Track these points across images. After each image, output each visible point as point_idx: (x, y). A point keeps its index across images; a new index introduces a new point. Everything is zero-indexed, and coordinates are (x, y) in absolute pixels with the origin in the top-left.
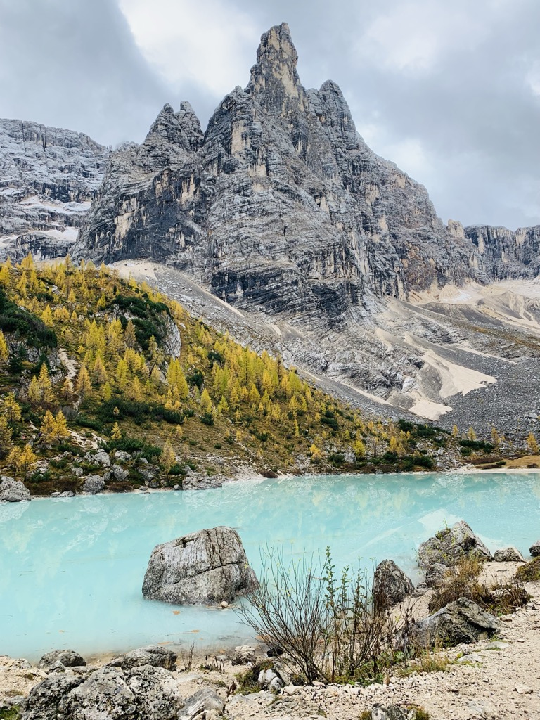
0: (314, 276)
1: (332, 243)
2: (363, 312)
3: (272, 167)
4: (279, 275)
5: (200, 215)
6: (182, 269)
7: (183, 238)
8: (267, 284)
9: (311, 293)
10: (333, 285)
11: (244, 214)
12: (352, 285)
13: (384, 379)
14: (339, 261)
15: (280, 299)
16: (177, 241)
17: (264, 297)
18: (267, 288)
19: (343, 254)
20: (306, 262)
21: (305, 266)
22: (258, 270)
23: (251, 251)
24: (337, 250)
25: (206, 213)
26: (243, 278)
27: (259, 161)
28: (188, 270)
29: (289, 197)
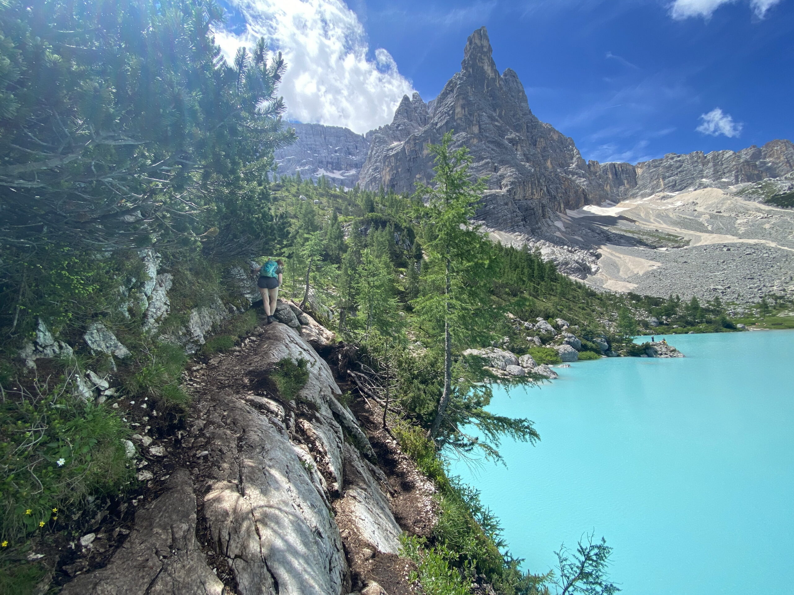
0: (518, 198)
1: (529, 175)
2: (550, 223)
3: (483, 127)
4: (494, 199)
9: (517, 210)
10: (531, 204)
12: (542, 204)
13: (579, 266)
15: (497, 215)
17: (485, 215)
18: (487, 208)
19: (536, 182)
20: (512, 189)
21: (512, 192)
24: (533, 179)
27: (474, 122)
29: (496, 146)
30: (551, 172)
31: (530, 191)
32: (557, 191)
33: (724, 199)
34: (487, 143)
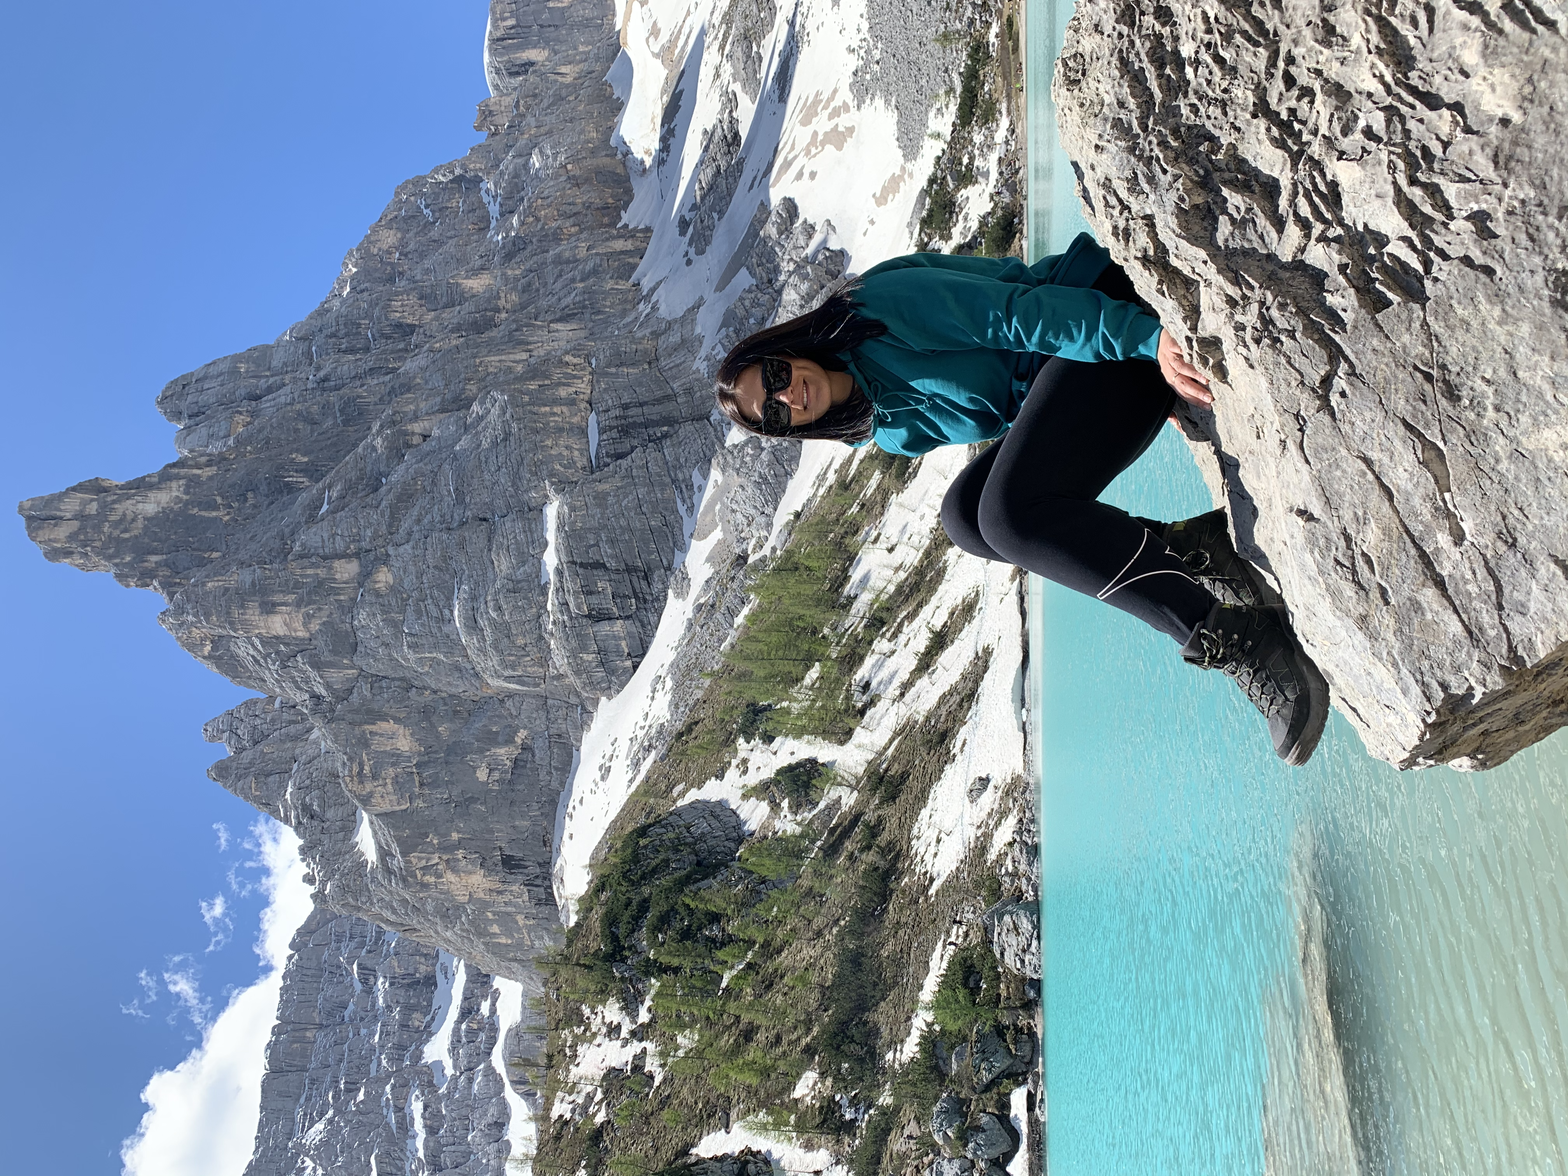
1: (510, 410)
2: (672, 339)
3: (340, 545)
4: (582, 538)
9: (624, 463)
14: (550, 395)
22: (570, 585)
27: (323, 573)
29: (407, 508)
30: (506, 279)
31: (565, 409)
32: (568, 262)
34: (397, 538)
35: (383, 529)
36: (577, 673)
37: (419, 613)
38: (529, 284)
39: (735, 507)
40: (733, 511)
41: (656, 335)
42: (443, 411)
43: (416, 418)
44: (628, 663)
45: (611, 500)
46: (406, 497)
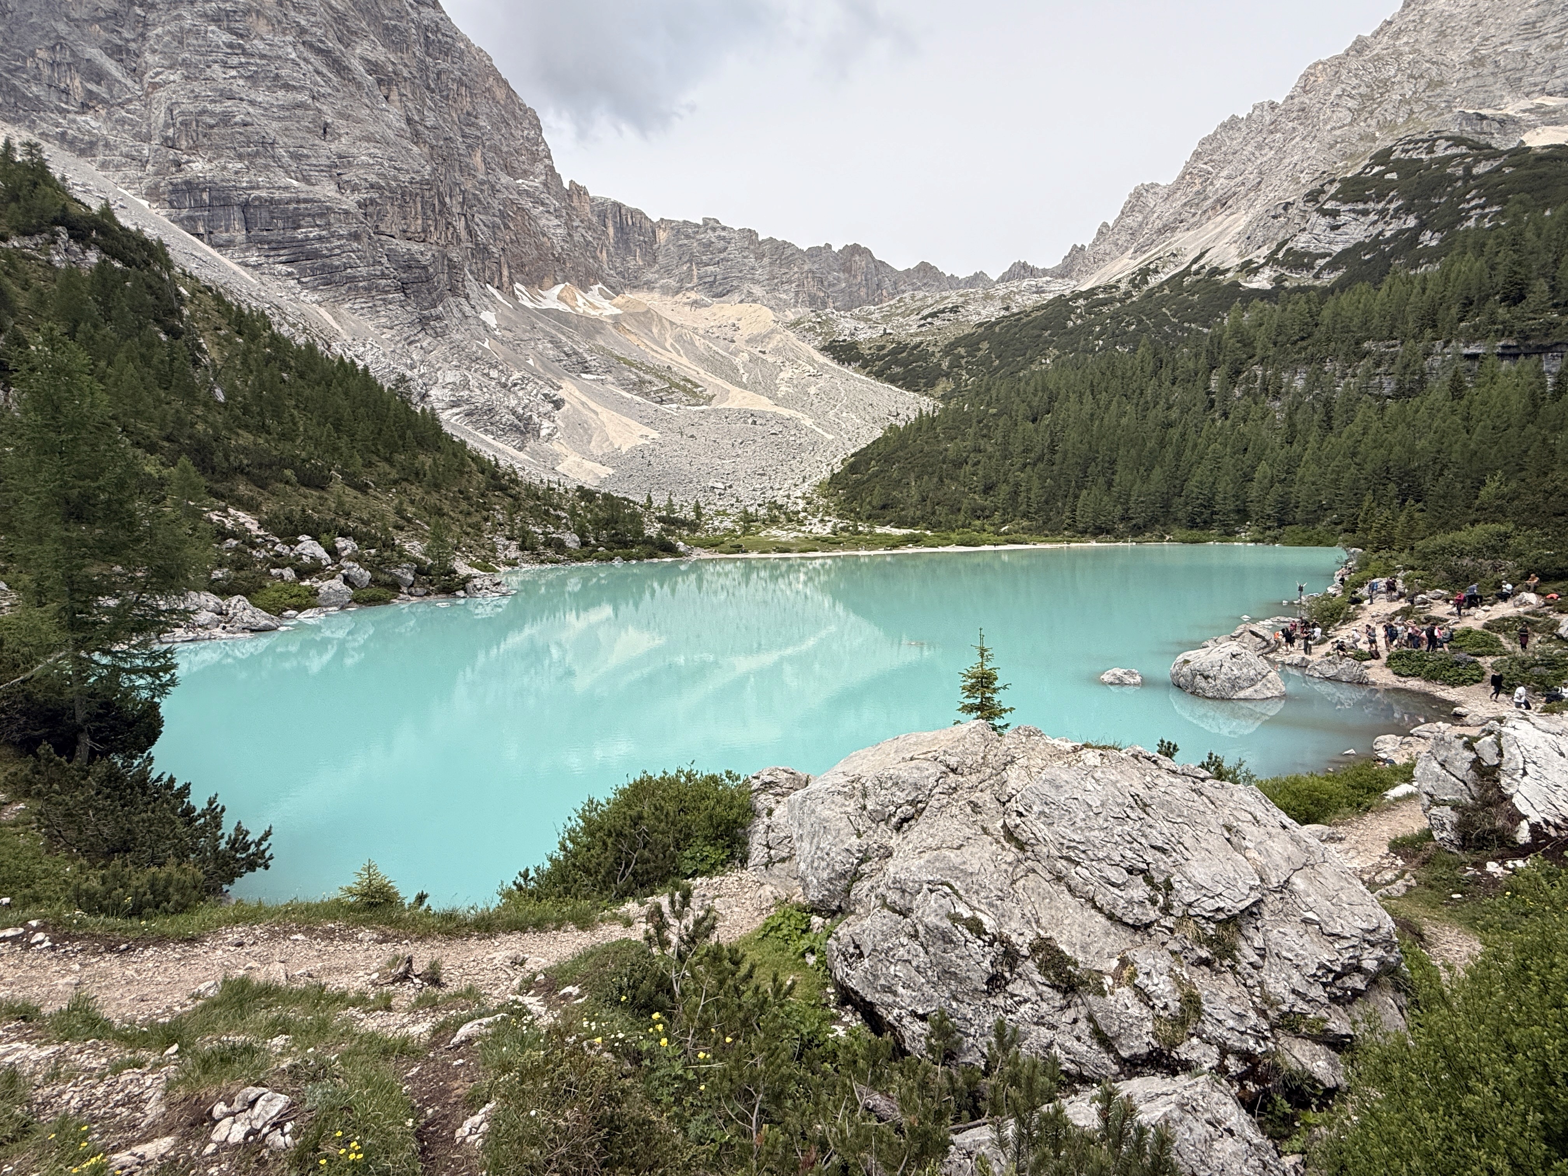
0: (388, 232)
1: (418, 178)
2: (467, 309)
4: (321, 215)
5: (120, 42)
6: (82, 153)
7: (77, 82)
8: (299, 227)
9: (384, 260)
10: (422, 253)
11: (234, 73)
12: (450, 260)
13: (516, 422)
14: (429, 213)
15: (328, 261)
16: (63, 86)
17: (293, 250)
18: (300, 234)
19: (436, 202)
20: (372, 201)
21: (370, 209)
22: (277, 195)
23: (257, 154)
24: (427, 193)
25: (134, 40)
26: (245, 206)
28: (100, 158)
29: (328, 65)
30: (482, 183)
31: (420, 222)
32: (494, 233)
33: (773, 331)
34: (300, 47)
35: (307, 38)
36: (188, 183)
37: (230, 46)
38: (479, 201)
39: (368, 346)
40: (364, 345)
41: (467, 297)
42: (409, 121)
43: (401, 95)
44: (201, 230)
45: (355, 245)
46: (339, 67)
